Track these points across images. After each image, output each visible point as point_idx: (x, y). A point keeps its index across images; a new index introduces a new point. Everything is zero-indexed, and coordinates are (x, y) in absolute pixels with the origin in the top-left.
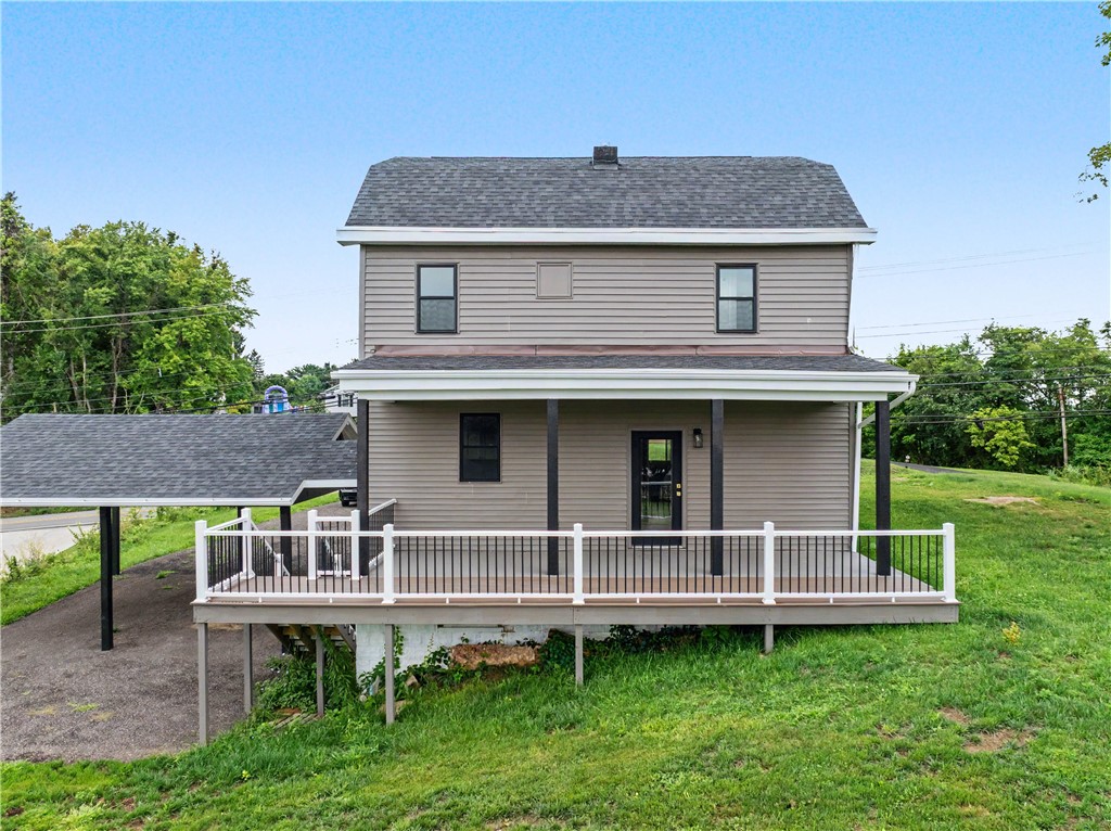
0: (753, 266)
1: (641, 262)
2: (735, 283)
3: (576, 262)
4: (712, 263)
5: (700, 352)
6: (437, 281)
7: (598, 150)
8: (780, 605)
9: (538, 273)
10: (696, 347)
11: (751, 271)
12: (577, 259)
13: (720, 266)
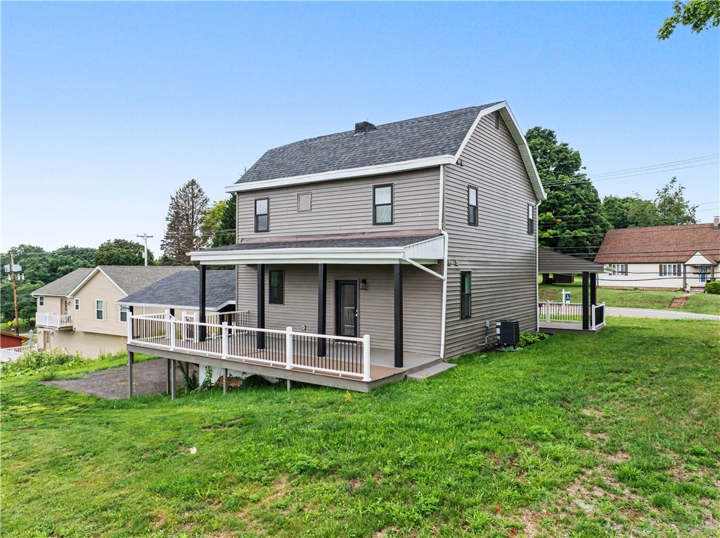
0: (391, 185)
1: (338, 189)
2: (383, 196)
3: (313, 192)
4: (371, 185)
5: (365, 236)
6: (262, 207)
7: (357, 126)
8: (294, 371)
9: (298, 199)
10: (364, 233)
11: (390, 188)
12: (314, 190)
13: (375, 187)
